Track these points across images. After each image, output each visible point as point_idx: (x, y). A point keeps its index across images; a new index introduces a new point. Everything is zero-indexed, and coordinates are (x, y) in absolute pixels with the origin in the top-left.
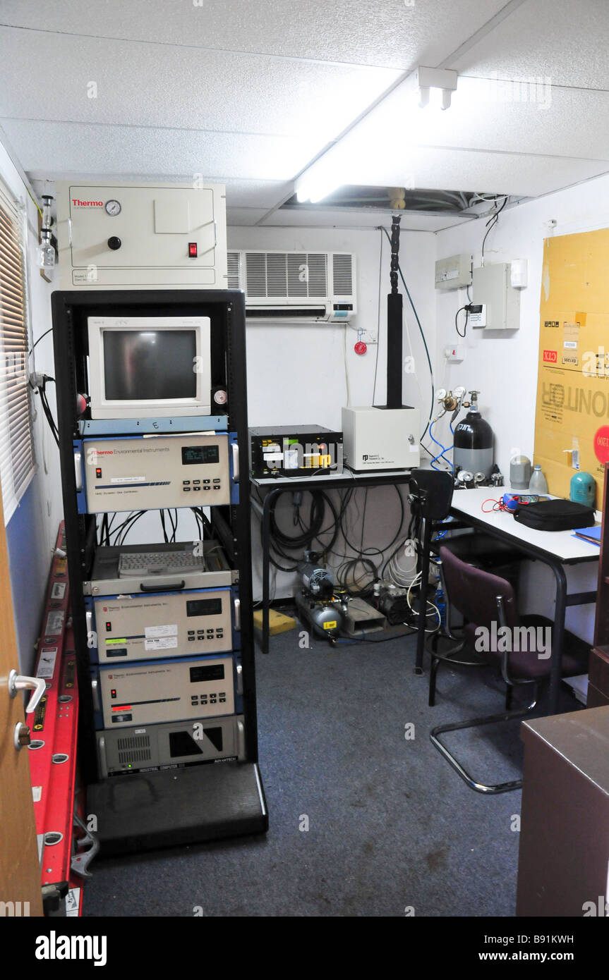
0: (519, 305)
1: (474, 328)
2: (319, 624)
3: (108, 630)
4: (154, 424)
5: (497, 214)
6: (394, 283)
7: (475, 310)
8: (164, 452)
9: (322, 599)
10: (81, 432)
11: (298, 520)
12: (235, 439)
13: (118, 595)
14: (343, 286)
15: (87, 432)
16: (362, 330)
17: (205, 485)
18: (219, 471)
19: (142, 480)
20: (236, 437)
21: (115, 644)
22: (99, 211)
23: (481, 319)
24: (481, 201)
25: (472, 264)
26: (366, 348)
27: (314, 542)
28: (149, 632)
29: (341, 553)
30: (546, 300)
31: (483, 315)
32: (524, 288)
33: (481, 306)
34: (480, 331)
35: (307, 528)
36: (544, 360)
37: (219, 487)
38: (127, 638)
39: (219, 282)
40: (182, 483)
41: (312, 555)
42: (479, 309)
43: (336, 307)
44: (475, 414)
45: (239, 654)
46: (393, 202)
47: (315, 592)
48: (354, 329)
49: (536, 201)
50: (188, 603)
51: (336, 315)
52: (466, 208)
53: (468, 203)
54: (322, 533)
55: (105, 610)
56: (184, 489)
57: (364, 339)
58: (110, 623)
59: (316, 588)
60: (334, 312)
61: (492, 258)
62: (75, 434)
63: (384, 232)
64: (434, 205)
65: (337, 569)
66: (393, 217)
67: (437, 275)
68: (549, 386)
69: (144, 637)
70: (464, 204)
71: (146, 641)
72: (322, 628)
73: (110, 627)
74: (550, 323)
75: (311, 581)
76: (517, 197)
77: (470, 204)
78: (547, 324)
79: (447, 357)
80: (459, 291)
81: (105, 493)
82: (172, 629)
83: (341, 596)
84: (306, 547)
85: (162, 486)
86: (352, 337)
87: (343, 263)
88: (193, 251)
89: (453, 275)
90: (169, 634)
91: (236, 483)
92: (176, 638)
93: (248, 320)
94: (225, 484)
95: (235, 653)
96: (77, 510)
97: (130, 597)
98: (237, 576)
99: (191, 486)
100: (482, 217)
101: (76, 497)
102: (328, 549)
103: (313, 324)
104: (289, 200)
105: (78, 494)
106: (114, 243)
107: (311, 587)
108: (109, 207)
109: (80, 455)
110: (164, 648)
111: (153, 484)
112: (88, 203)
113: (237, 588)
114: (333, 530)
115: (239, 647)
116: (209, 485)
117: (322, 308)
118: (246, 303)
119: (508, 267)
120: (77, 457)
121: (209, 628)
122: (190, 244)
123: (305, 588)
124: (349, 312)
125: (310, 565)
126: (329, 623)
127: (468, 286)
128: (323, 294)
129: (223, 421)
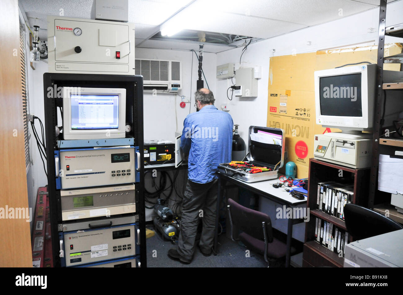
0: (257, 86)
1: (236, 96)
2: (166, 233)
3: (71, 249)
4: (97, 142)
5: (246, 47)
6: (200, 75)
7: (237, 88)
8: (102, 157)
9: (168, 222)
10: (58, 147)
11: (154, 184)
12: (138, 150)
13: (77, 231)
14: (176, 76)
15: (62, 146)
16: (184, 96)
17: (123, 173)
18: (129, 166)
19: (90, 171)
20: (139, 149)
21: (74, 256)
22: (70, 33)
23: (240, 92)
24: (241, 39)
25: (234, 68)
26: (185, 105)
27: (162, 195)
28: (93, 248)
29: (173, 199)
30: (271, 84)
31: (241, 90)
32: (260, 79)
33: (240, 87)
34: (238, 98)
35: (158, 188)
36: (270, 111)
37: (130, 174)
38: (82, 252)
39: (131, 72)
40: (111, 172)
41: (161, 201)
42: (239, 88)
43: (172, 86)
44: (237, 135)
45: (139, 256)
46: (200, 39)
47: (164, 219)
48: (180, 96)
49: (265, 41)
50: (113, 232)
51: (173, 90)
52: (231, 43)
53: (232, 41)
54: (165, 190)
55: (70, 238)
56: (112, 175)
57: (185, 101)
58: (72, 245)
59: (165, 216)
60: (172, 88)
61: (245, 66)
62: (55, 147)
63: (194, 52)
64: (217, 41)
65: (172, 207)
66: (200, 46)
67: (217, 72)
68: (273, 122)
69: (90, 251)
70: (230, 41)
71: (91, 253)
72: (168, 236)
73: (73, 247)
74: (273, 94)
75: (162, 213)
76: (256, 38)
77: (233, 41)
78: (272, 95)
79: (222, 109)
80: (228, 80)
81: (71, 178)
82: (105, 246)
83: (176, 220)
84: (158, 197)
85: (101, 174)
86: (179, 100)
87: (176, 66)
88: (118, 56)
89: (225, 72)
90: (103, 249)
91: (138, 171)
92: (107, 251)
93: (144, 91)
94: (133, 172)
95: (137, 256)
96: (56, 187)
97: (83, 231)
98: (138, 218)
99: (116, 173)
100: (239, 47)
101: (55, 181)
102: (168, 197)
103: (162, 93)
104: (154, 36)
105: (56, 179)
106: (78, 50)
107: (162, 216)
108: (76, 31)
109: (58, 159)
110: (101, 256)
111: (96, 173)
112: (65, 28)
113: (138, 223)
114: (170, 189)
115: (139, 253)
116: (125, 173)
117: (166, 86)
118: (144, 83)
119: (253, 69)
120: (57, 160)
121: (124, 244)
122: (116, 52)
123: (159, 216)
124: (179, 88)
125: (161, 206)
126: (171, 233)
127: (232, 78)
128: (167, 80)
129: (132, 141)
